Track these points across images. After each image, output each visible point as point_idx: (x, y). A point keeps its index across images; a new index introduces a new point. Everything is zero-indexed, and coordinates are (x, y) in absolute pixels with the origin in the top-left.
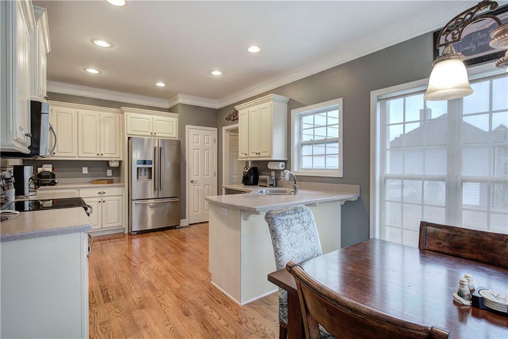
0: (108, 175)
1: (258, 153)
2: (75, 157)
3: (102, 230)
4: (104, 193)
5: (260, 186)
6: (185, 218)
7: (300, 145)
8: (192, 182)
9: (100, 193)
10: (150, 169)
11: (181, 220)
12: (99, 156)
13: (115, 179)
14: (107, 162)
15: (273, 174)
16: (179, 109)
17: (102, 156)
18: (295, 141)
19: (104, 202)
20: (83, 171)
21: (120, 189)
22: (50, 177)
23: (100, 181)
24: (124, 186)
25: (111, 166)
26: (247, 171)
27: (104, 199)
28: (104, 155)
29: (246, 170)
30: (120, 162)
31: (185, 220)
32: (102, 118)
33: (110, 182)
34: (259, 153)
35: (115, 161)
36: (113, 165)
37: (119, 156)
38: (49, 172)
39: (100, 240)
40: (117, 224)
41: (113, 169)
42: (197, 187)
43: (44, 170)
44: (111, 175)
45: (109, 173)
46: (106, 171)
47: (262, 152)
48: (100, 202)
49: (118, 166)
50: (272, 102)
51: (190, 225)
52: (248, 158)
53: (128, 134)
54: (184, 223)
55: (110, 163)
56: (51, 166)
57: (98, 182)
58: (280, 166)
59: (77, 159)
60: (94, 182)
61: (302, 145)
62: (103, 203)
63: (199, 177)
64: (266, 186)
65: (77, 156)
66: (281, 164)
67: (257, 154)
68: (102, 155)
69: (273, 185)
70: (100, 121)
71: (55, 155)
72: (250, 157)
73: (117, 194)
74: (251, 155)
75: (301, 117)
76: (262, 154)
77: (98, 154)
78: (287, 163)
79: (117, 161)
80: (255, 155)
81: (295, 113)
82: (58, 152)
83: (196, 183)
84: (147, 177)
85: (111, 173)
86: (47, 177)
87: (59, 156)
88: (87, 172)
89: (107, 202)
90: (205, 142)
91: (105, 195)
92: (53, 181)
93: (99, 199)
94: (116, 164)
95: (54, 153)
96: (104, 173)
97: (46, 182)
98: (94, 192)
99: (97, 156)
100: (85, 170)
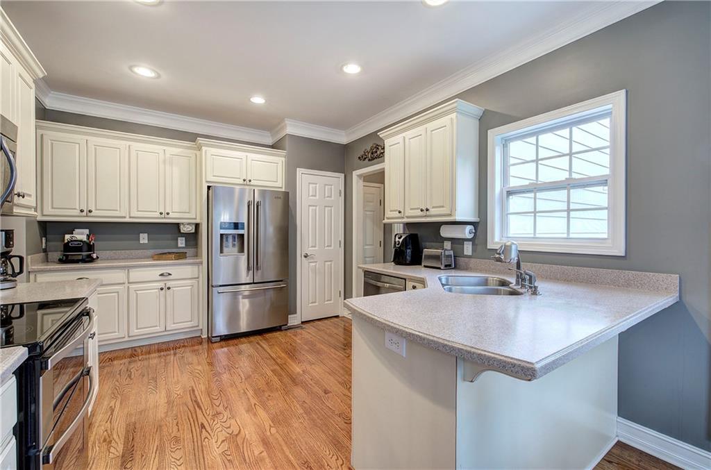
0: (180, 245)
1: (424, 209)
2: (125, 217)
3: (166, 333)
4: (170, 274)
5: (425, 266)
6: (295, 313)
7: (505, 193)
8: (305, 257)
9: (162, 275)
10: (242, 236)
11: (289, 316)
12: (163, 216)
13: (190, 251)
14: (178, 225)
15: (447, 245)
16: (287, 143)
17: (168, 216)
18: (496, 187)
19: (169, 288)
20: (141, 239)
21: (195, 268)
22: (85, 248)
23: (164, 256)
24: (201, 263)
25: (182, 231)
26: (401, 240)
27: (169, 284)
28: (171, 215)
29: (399, 238)
30: (197, 226)
31: (295, 315)
32: (168, 155)
33: (181, 256)
34: (427, 210)
35: (189, 224)
36: (184, 229)
37: (194, 217)
38: (81, 241)
39: (159, 351)
40: (189, 324)
41: (186, 235)
42: (314, 264)
43: (74, 239)
44: (184, 245)
45: (181, 242)
46: (177, 240)
47: (433, 207)
48: (162, 289)
49: (193, 231)
50: (454, 115)
51: (302, 322)
52: (403, 218)
53: (207, 182)
54: (294, 320)
55: (182, 226)
56: (87, 231)
57: (161, 256)
58: (467, 232)
59: (127, 220)
60: (156, 257)
61: (510, 193)
62: (168, 291)
63: (316, 248)
64: (439, 268)
65: (128, 217)
66: (469, 228)
67: (422, 210)
68: (168, 214)
69: (450, 265)
70: (164, 162)
71: (92, 214)
72: (408, 217)
73: (190, 277)
74: (409, 213)
75: (505, 143)
76: (433, 211)
77: (161, 214)
78: (479, 227)
79: (193, 224)
80: (419, 213)
81: (494, 135)
82: (96, 210)
83: (312, 258)
84: (236, 249)
85: (184, 242)
86: (79, 249)
87: (99, 215)
88: (146, 242)
89: (174, 289)
90: (326, 195)
91: (170, 277)
92: (89, 256)
93: (161, 285)
94: (191, 228)
95: (90, 211)
96: (173, 243)
97: (75, 258)
98: (154, 273)
99: (159, 216)
100: (144, 239)
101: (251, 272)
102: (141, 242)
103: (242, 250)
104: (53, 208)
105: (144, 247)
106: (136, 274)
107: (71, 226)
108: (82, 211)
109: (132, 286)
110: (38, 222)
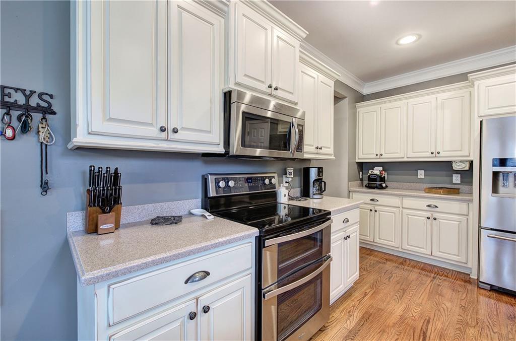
0: (454, 181)
2: (403, 158)
4: (436, 207)
9: (429, 206)
12: (434, 155)
13: (463, 188)
14: (450, 163)
17: (439, 155)
19: (435, 219)
20: (419, 174)
21: (465, 205)
22: (378, 179)
23: (433, 190)
24: (471, 201)
25: (454, 168)
27: (435, 215)
28: (442, 154)
30: (471, 163)
32: (439, 102)
33: (454, 191)
35: (461, 161)
36: (456, 167)
37: (467, 154)
38: (376, 175)
39: (422, 269)
40: (456, 258)
41: (460, 172)
43: (373, 173)
44: (459, 182)
45: (456, 179)
46: (452, 177)
48: (429, 218)
49: (467, 168)
53: (480, 117)
55: (454, 165)
56: (381, 168)
57: (430, 190)
59: (405, 160)
60: (427, 190)
62: (434, 221)
65: (405, 157)
68: (439, 153)
70: (436, 108)
71: (382, 157)
73: (458, 212)
77: (432, 153)
79: (467, 161)
82: (386, 153)
85: (459, 179)
86: (375, 180)
87: (387, 157)
88: (423, 177)
89: (440, 220)
91: (436, 209)
92: (381, 185)
93: (429, 214)
94: (464, 165)
95: (381, 155)
96: (447, 179)
97: (373, 185)
98: (422, 203)
99: (431, 155)
100: (421, 174)
102: (419, 177)
104: (363, 154)
105: (421, 181)
106: (408, 202)
107: (373, 165)
108: (377, 155)
109: (405, 211)
110: (358, 163)
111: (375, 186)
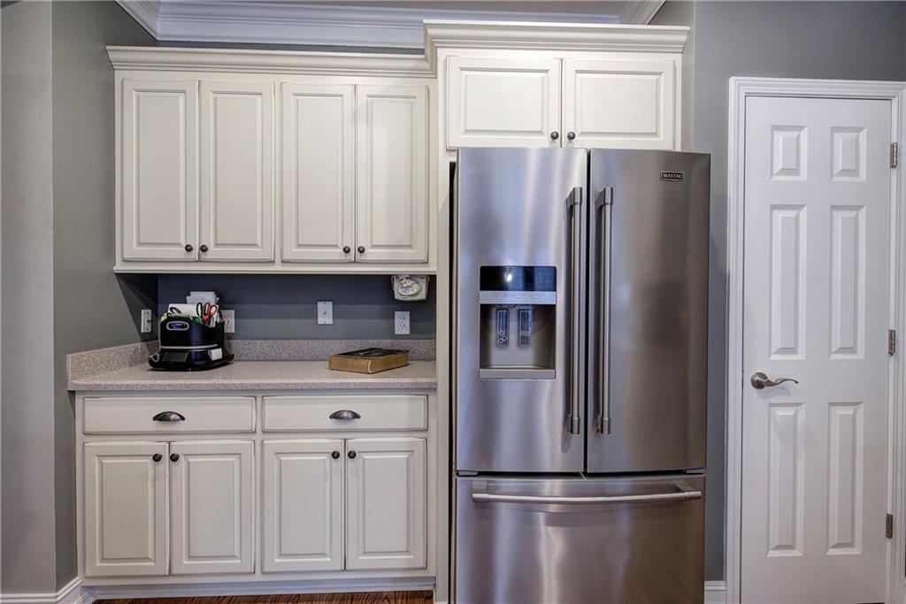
0: (398, 331)
2: (272, 262)
4: (356, 416)
6: (722, 575)
8: (758, 385)
9: (336, 416)
10: (547, 312)
12: (351, 257)
14: (386, 282)
17: (363, 257)
19: (352, 455)
20: (320, 313)
22: (196, 335)
23: (350, 360)
25: (397, 297)
27: (356, 442)
28: (371, 254)
30: (432, 280)
31: (720, 583)
32: (362, 100)
35: (411, 277)
36: (404, 291)
37: (423, 258)
38: (186, 319)
40: (402, 560)
41: (409, 306)
42: (789, 412)
43: (178, 314)
44: (406, 331)
45: (402, 323)
46: (393, 318)
48: (335, 455)
49: (422, 296)
53: (449, 150)
55: (396, 285)
56: (209, 297)
57: (345, 361)
59: (278, 268)
62: (350, 463)
63: (800, 357)
65: (278, 260)
68: (362, 251)
70: (355, 116)
71: (208, 256)
73: (405, 425)
77: (347, 251)
79: (421, 277)
82: (217, 245)
83: (783, 389)
84: (528, 355)
85: (407, 322)
86: (184, 338)
87: (226, 259)
88: (329, 321)
89: (367, 457)
90: (839, 166)
91: (357, 424)
92: (205, 355)
93: (335, 443)
94: (415, 288)
95: (204, 249)
96: (381, 324)
97: (174, 359)
98: (318, 411)
99: (343, 257)
100: (325, 313)
101: (577, 439)
102: (321, 321)
103: (546, 361)
104: (140, 244)
105: (325, 333)
107: (185, 284)
108: (189, 249)
109: (274, 442)
110: (117, 274)
111: (184, 358)
